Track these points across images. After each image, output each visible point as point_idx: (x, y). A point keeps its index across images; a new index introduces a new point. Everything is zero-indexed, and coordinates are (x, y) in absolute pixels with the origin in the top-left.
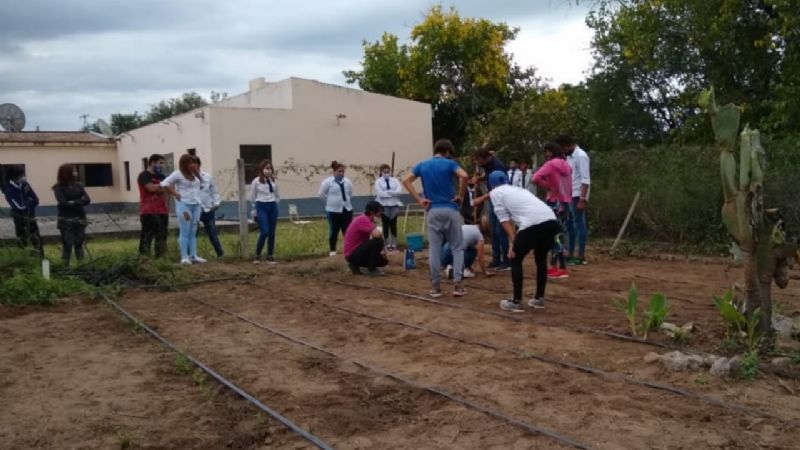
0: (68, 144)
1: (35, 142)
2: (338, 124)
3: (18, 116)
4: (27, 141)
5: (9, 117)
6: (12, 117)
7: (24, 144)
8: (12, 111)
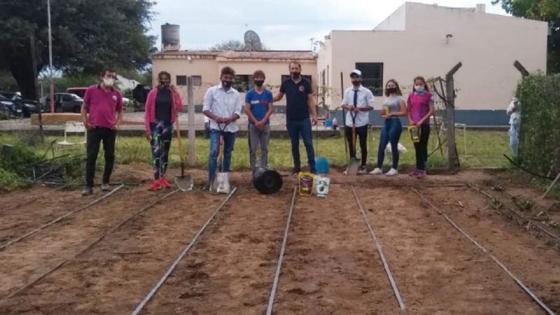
0: (284, 60)
1: (262, 59)
2: (447, 43)
3: (255, 39)
4: (258, 58)
5: (250, 41)
6: (252, 41)
7: (256, 60)
8: (252, 36)
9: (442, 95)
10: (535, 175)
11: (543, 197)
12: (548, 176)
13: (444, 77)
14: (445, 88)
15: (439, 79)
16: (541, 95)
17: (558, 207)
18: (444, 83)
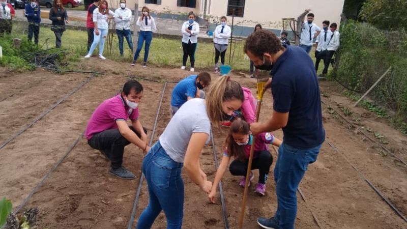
9: (293, 29)
10: (346, 87)
11: (355, 104)
12: (355, 89)
13: (296, 19)
14: (296, 26)
15: (293, 19)
16: (358, 39)
17: (366, 115)
18: (296, 23)
